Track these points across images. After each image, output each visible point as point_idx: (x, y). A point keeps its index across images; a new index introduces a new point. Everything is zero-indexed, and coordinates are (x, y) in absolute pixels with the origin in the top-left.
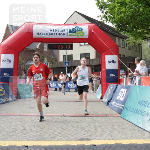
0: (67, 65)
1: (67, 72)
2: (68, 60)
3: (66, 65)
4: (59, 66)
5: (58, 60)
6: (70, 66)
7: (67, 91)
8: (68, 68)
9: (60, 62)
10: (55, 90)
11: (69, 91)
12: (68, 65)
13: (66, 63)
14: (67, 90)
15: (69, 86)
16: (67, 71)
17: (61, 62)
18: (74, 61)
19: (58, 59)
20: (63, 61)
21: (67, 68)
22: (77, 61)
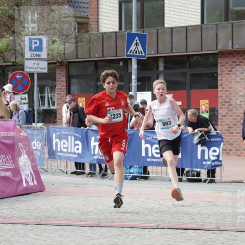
0: (136, 48)
1: (134, 83)
2: (142, 25)
3: (133, 48)
4: (97, 56)
5: (93, 25)
6: (151, 53)
7: (134, 178)
8: (139, 62)
9: (103, 34)
10: (74, 169)
11: (146, 178)
12: (140, 48)
13: (131, 37)
14: (135, 171)
15: (143, 154)
16: (134, 77)
17: (109, 35)
18: (172, 29)
19: (92, 18)
20: (117, 29)
21: (134, 66)
22: (186, 28)
